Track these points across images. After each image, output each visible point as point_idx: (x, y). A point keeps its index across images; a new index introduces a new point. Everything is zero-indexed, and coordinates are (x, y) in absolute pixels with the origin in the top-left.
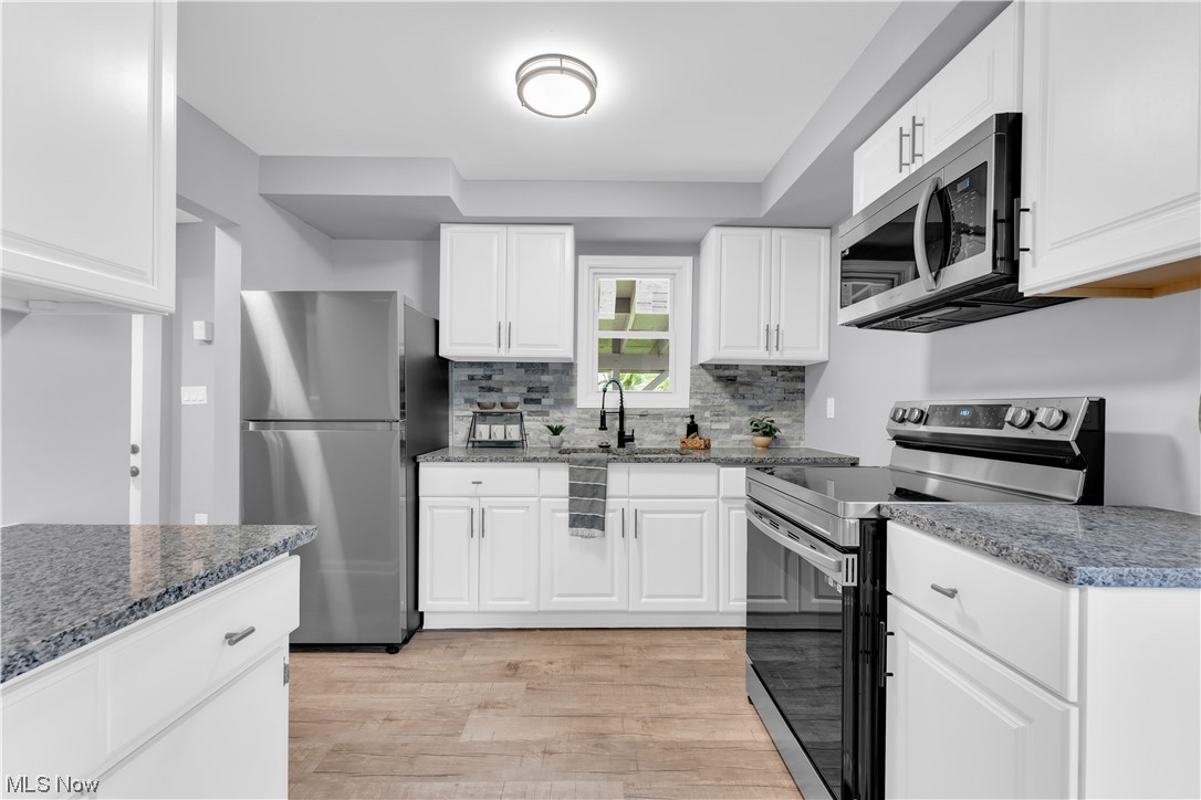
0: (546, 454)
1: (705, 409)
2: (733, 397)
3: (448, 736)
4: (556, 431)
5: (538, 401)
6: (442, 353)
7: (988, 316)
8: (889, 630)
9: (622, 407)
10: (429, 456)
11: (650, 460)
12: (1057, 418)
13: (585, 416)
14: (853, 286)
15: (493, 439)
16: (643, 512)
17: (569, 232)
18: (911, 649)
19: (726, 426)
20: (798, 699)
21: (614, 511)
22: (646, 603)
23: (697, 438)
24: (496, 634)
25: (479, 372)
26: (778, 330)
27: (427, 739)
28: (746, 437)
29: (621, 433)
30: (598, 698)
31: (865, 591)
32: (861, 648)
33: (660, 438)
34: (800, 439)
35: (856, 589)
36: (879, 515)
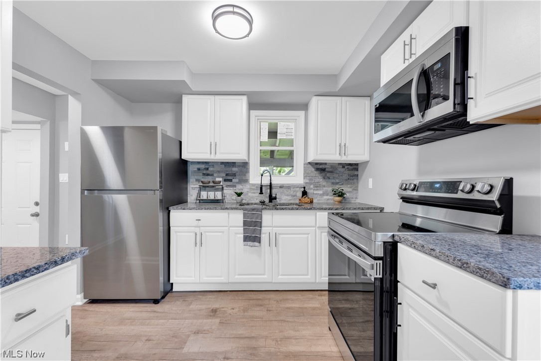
0: (234, 206)
1: (311, 184)
2: (324, 178)
3: (177, 349)
4: (239, 195)
5: (231, 180)
6: (183, 157)
7: (449, 136)
8: (398, 302)
9: (271, 183)
10: (175, 207)
11: (283, 209)
12: (487, 188)
13: (254, 187)
14: (382, 125)
15: (209, 198)
16: (279, 234)
17: (245, 98)
18: (411, 313)
19: (321, 192)
20: (354, 328)
21: (265, 233)
22: (282, 278)
23: (307, 198)
24: (208, 294)
25: (203, 166)
26: (345, 146)
27: (166, 351)
28: (330, 197)
29: (270, 196)
30: (254, 328)
31: (386, 280)
32: (384, 310)
33: (289, 198)
34: (356, 198)
35: (381, 279)
36: (393, 240)
